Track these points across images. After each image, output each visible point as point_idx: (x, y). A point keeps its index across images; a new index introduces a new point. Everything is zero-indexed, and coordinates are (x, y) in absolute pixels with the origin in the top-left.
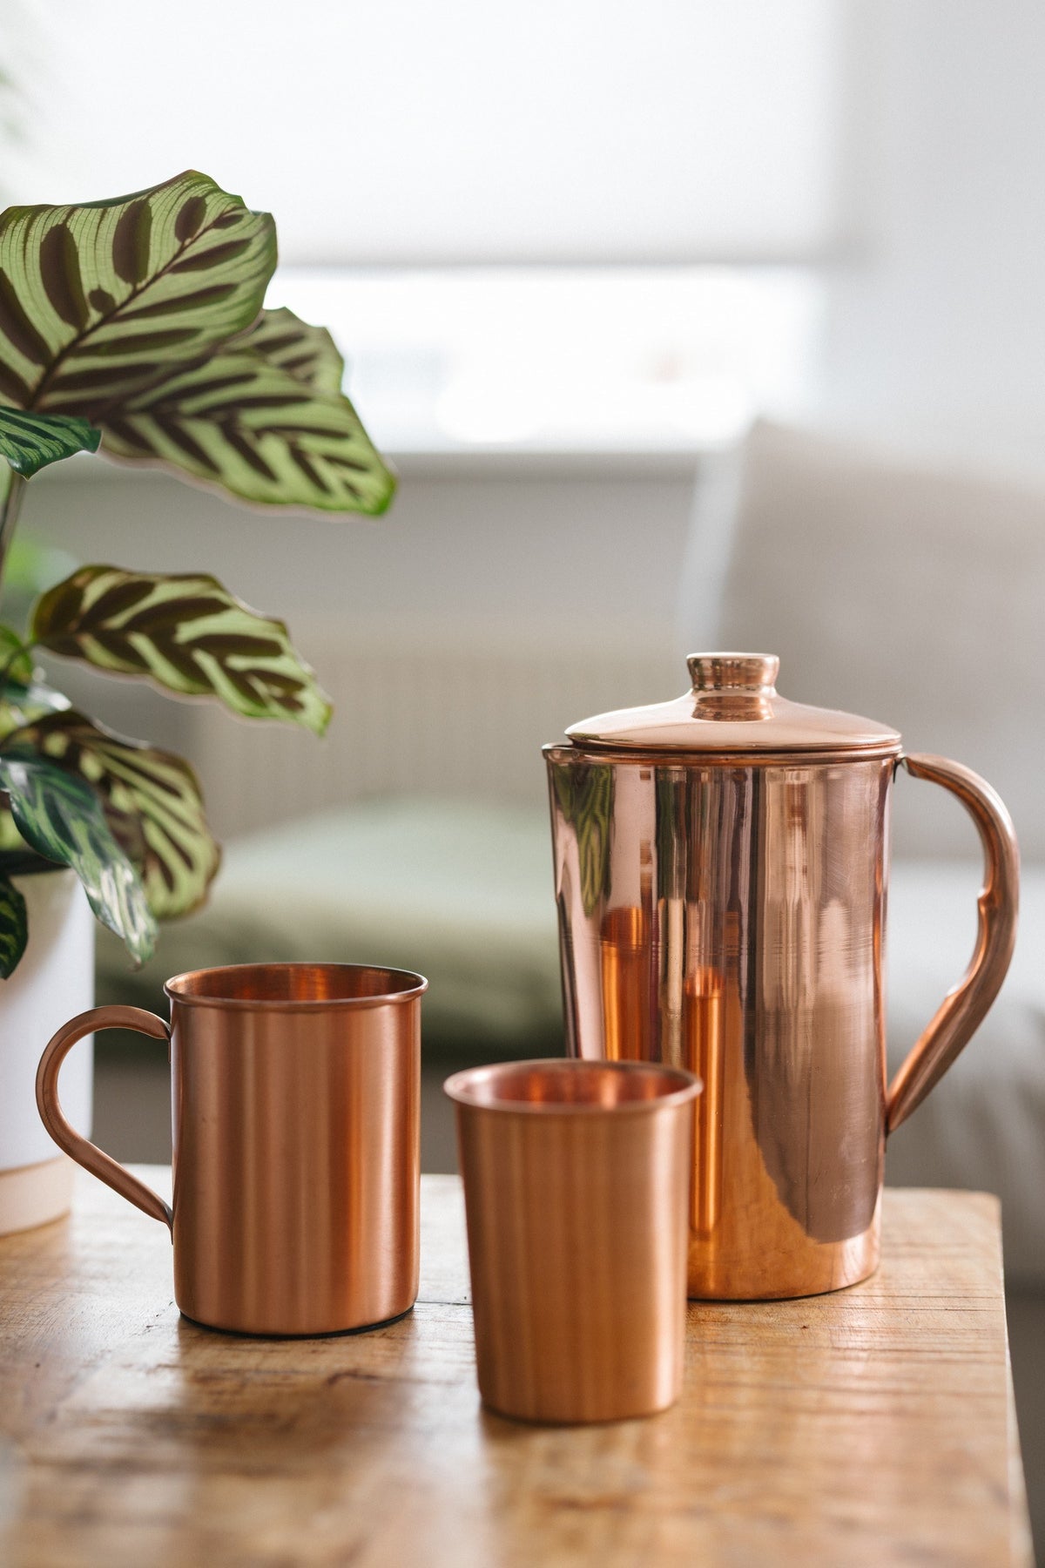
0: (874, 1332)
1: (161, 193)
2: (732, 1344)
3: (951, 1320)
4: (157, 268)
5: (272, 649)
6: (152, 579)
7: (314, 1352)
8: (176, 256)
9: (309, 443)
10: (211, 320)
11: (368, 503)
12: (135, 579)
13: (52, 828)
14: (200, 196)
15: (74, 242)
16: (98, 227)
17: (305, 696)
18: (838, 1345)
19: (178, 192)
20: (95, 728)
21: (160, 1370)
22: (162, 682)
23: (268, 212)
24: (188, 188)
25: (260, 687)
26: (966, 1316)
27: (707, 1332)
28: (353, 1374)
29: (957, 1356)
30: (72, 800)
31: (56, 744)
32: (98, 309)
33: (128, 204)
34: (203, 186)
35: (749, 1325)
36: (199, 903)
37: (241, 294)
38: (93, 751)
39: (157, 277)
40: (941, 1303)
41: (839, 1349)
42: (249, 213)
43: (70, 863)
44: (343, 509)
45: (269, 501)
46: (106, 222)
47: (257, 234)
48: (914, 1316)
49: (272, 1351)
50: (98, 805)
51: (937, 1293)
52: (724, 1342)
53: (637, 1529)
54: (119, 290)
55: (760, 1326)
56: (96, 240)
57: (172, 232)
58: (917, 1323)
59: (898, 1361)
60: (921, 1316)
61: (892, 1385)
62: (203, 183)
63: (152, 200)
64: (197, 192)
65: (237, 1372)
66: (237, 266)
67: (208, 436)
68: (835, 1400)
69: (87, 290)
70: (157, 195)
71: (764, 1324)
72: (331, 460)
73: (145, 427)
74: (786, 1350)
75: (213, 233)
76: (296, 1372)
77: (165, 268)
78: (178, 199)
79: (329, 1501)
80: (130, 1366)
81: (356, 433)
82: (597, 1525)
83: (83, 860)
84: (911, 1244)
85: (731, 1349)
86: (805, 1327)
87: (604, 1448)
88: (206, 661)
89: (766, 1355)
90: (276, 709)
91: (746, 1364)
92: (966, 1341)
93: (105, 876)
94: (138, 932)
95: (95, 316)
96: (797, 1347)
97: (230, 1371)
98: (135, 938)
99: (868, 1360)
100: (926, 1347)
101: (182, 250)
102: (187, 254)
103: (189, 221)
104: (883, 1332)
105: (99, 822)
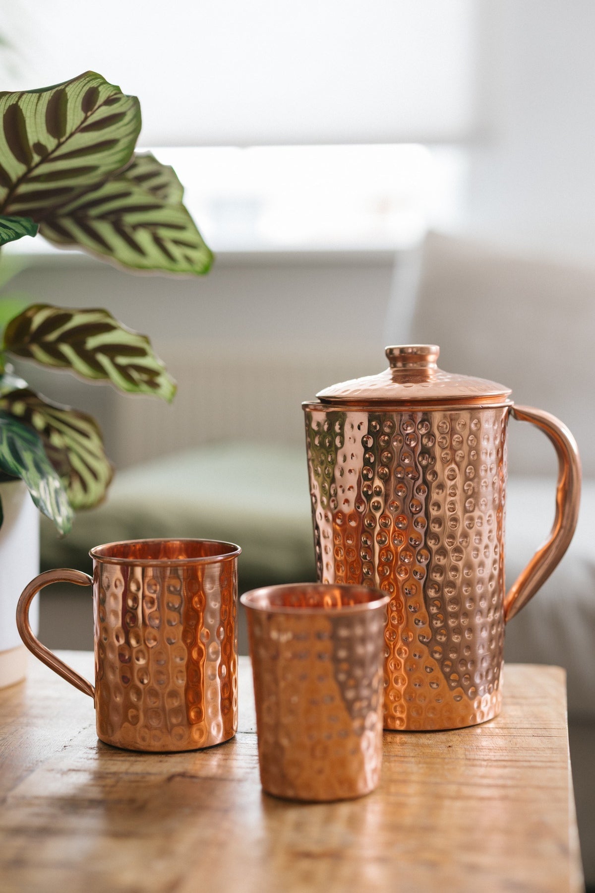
0: (491, 749)
1: (73, 84)
2: (407, 757)
3: (536, 742)
4: (72, 129)
5: (141, 352)
6: (71, 312)
7: (161, 761)
8: (83, 122)
9: (164, 233)
10: (105, 161)
11: (198, 267)
12: (62, 312)
13: (11, 456)
14: (96, 86)
15: (22, 114)
16: (37, 105)
17: (161, 380)
18: (469, 757)
19: (82, 84)
20: (38, 398)
21: (69, 772)
22: (79, 373)
23: (135, 95)
24: (89, 82)
25: (135, 375)
26: (545, 740)
27: (392, 750)
28: (183, 775)
29: (539, 764)
30: (24, 439)
31: (19, 408)
32: (39, 154)
33: (54, 90)
34: (97, 80)
35: (417, 745)
36: (102, 500)
37: (121, 145)
38: (40, 413)
39: (72, 135)
40: (530, 732)
41: (469, 759)
42: (124, 96)
43: (21, 476)
44: (183, 271)
45: (141, 267)
46: (41, 102)
47: (129, 109)
48: (514, 740)
49: (136, 761)
50: (40, 444)
51: (528, 726)
52: (402, 755)
53: (346, 870)
54: (50, 143)
55: (423, 746)
56: (35, 113)
57: (80, 108)
58: (516, 744)
59: (505, 767)
60: (518, 740)
61: (501, 782)
62: (97, 78)
63: (67, 89)
64: (94, 84)
65: (115, 774)
66: (118, 128)
67: (105, 229)
68: (466, 791)
69: (31, 143)
70: (71, 86)
71: (426, 745)
72: (177, 242)
73: (69, 225)
74: (439, 760)
75: (104, 108)
76: (149, 774)
77: (76, 129)
78: (83, 88)
79: (164, 853)
80: (52, 770)
81: (189, 225)
82: (322, 868)
83: (29, 474)
84: (513, 697)
85: (406, 759)
86: (450, 747)
87: (328, 820)
88: (103, 360)
89: (426, 763)
90: (145, 387)
91: (414, 769)
92: (545, 755)
93: (42, 484)
94: (63, 516)
95: (36, 158)
96: (445, 758)
97: (111, 773)
98: (60, 520)
99: (487, 766)
100: (521, 758)
101: (86, 118)
102: (90, 121)
103: (89, 101)
104: (496, 749)
105: (41, 453)
